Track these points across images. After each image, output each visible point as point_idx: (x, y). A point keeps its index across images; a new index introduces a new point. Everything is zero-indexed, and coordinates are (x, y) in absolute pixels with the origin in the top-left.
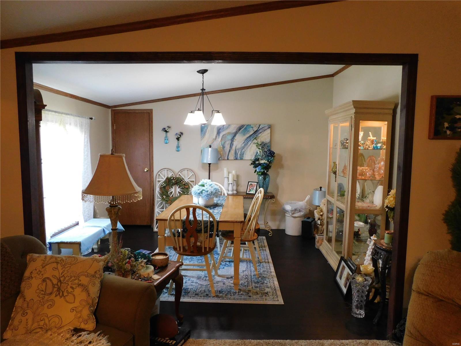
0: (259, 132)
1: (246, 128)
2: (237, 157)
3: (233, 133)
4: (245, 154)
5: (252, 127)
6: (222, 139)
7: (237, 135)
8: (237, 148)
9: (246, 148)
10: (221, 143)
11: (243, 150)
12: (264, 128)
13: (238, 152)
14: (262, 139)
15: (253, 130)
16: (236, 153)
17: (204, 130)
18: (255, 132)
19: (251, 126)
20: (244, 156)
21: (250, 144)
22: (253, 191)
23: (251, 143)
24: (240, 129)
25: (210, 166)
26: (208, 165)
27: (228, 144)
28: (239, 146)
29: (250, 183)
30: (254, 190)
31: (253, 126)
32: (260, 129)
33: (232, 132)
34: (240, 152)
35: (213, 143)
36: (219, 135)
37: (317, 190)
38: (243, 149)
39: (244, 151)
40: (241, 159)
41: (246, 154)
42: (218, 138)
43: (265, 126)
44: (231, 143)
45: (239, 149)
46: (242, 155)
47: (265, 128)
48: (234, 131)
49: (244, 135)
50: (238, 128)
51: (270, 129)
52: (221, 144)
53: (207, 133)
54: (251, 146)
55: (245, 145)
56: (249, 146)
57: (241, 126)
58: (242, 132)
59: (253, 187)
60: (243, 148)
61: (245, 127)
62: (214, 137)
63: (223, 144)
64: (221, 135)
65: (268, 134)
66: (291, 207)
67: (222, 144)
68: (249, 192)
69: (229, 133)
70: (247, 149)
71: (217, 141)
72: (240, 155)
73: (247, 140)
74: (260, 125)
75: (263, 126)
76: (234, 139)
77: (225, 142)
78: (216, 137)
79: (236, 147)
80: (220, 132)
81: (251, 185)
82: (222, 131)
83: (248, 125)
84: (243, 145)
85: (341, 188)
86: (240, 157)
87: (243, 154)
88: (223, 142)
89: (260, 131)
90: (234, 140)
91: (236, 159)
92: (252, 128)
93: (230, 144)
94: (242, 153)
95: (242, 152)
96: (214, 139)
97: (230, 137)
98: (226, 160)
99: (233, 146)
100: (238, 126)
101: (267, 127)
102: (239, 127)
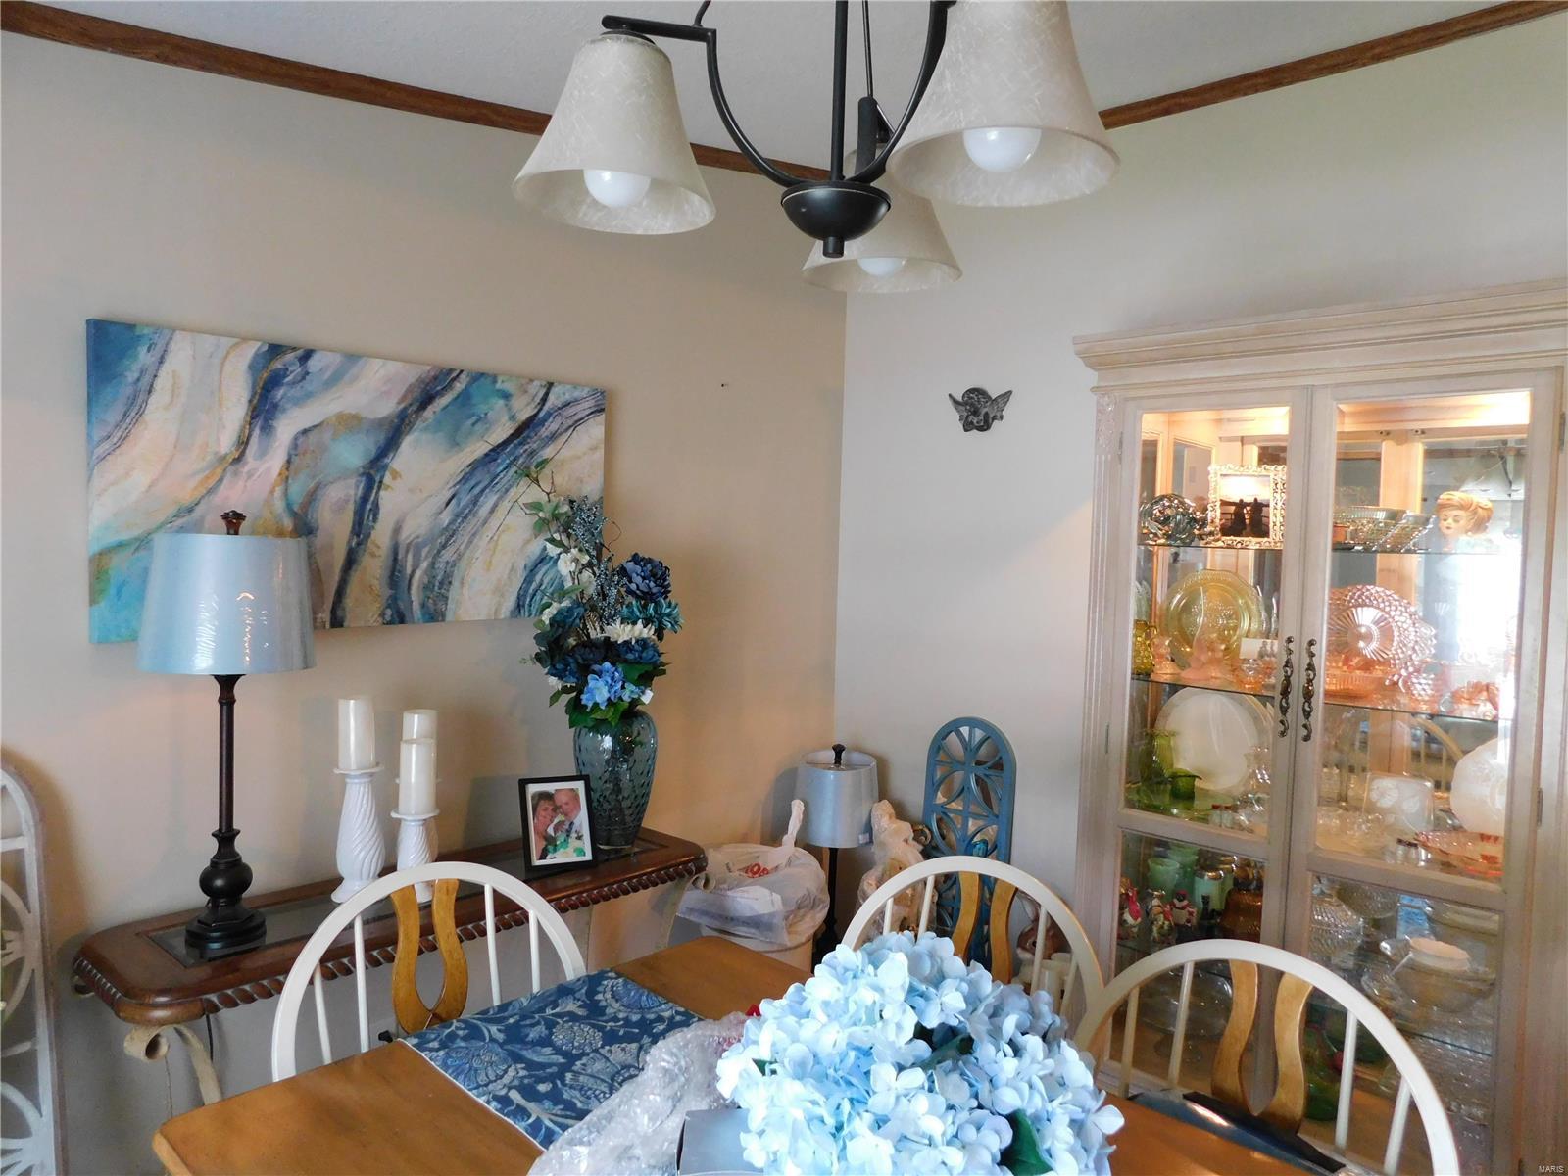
0: (544, 432)
1: (464, 398)
2: (402, 605)
3: (379, 423)
4: (456, 583)
5: (506, 396)
6: (289, 461)
7: (407, 443)
8: (405, 536)
9: (462, 539)
10: (286, 493)
11: (448, 554)
12: (570, 411)
13: (409, 571)
14: (558, 480)
15: (512, 418)
16: (395, 576)
17: (132, 376)
18: (526, 429)
19: (498, 386)
20: (453, 593)
21: (492, 511)
22: (570, 849)
23: (495, 505)
24: (426, 399)
25: (227, 701)
26: (216, 690)
27: (339, 508)
28: (417, 526)
29: (533, 789)
30: (579, 838)
31: (509, 387)
32: (549, 414)
33: (372, 417)
34: (424, 565)
35: (210, 491)
36: (267, 429)
38: (444, 546)
39: (454, 565)
40: (434, 616)
41: (462, 583)
42: (263, 453)
43: (577, 394)
44: (365, 499)
45: (416, 547)
46: (439, 589)
47: (580, 407)
48: (388, 408)
49: (455, 443)
50: (417, 392)
51: (601, 418)
52: (279, 505)
53: (153, 399)
54: (494, 523)
55: (462, 516)
56: (485, 522)
57: (435, 378)
58: (437, 426)
59: (566, 815)
60: (450, 533)
61: (459, 386)
62: (226, 443)
63: (296, 508)
64: (287, 427)
65: (594, 449)
67: (289, 506)
68: (543, 857)
69: (349, 423)
70: (470, 542)
71: (250, 475)
72: (427, 587)
73: (473, 483)
74: (550, 385)
75: (568, 397)
76: (385, 467)
77: (312, 497)
78: (243, 443)
79: (397, 530)
80: (275, 406)
81: (544, 804)
82: (298, 402)
83: (483, 375)
84: (446, 518)
86: (423, 605)
87: (446, 582)
88: (298, 490)
89: (552, 426)
90: (387, 479)
91: (400, 618)
92: (501, 402)
93: (351, 508)
94: (439, 578)
95: (441, 565)
96: (223, 458)
97: (352, 454)
99: (378, 526)
100: (412, 374)
101: (586, 405)
102: (420, 381)
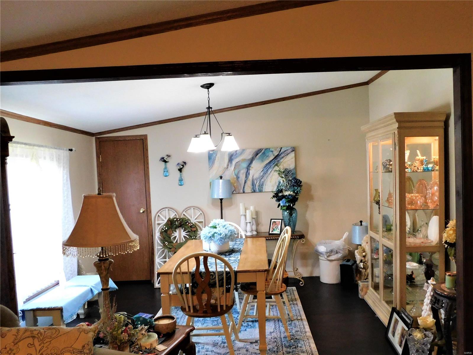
0: (280, 157)
1: (264, 153)
2: (254, 189)
3: (249, 160)
4: (264, 185)
5: (272, 151)
6: (235, 167)
7: (254, 162)
8: (255, 177)
9: (265, 178)
10: (234, 172)
11: (262, 180)
12: (286, 152)
13: (255, 183)
14: (284, 165)
15: (274, 155)
16: (253, 184)
17: (213, 158)
18: (276, 157)
19: (270, 150)
20: (264, 187)
21: (271, 172)
22: (277, 231)
23: (271, 171)
24: (257, 154)
27: (243, 174)
28: (257, 175)
29: (272, 221)
31: (272, 150)
32: (281, 153)
33: (247, 159)
34: (258, 182)
35: (224, 173)
36: (231, 163)
37: (357, 225)
38: (262, 179)
39: (264, 182)
40: (261, 191)
41: (266, 185)
42: (231, 166)
43: (287, 149)
44: (247, 172)
45: (257, 179)
46: (261, 186)
47: (288, 151)
48: (250, 157)
49: (263, 161)
50: (255, 154)
51: (294, 152)
52: (234, 174)
53: (216, 161)
54: (271, 174)
55: (265, 173)
56: (269, 174)
57: (258, 151)
58: (259, 158)
59: (277, 225)
60: (263, 177)
61: (263, 151)
62: (226, 166)
63: (236, 174)
64: (234, 163)
65: (292, 158)
66: (325, 248)
67: (235, 174)
68: (272, 232)
69: (244, 160)
70: (267, 178)
71: (229, 170)
72: (259, 186)
73: (266, 168)
74: (281, 148)
75: (286, 149)
76: (250, 167)
77: (238, 172)
78: (228, 165)
79: (253, 177)
80: (232, 159)
81: (274, 223)
82: (236, 158)
83: (267, 149)
84: (262, 174)
85: (386, 221)
86: (259, 189)
87: (262, 185)
88: (236, 171)
89: (282, 155)
90: (251, 168)
91: (254, 191)
92: (271, 153)
93: (245, 174)
94: (261, 184)
95: (261, 182)
96: (225, 168)
97: (245, 165)
98: (242, 193)
99: (250, 176)
100: (254, 151)
101: (290, 150)
102: (256, 151)
